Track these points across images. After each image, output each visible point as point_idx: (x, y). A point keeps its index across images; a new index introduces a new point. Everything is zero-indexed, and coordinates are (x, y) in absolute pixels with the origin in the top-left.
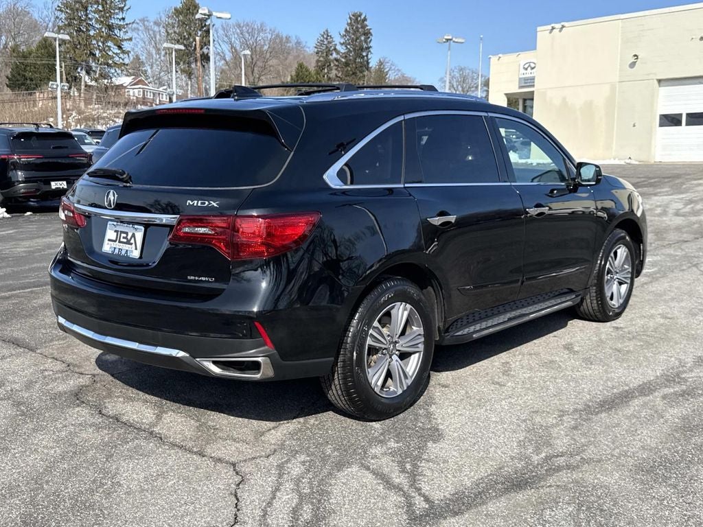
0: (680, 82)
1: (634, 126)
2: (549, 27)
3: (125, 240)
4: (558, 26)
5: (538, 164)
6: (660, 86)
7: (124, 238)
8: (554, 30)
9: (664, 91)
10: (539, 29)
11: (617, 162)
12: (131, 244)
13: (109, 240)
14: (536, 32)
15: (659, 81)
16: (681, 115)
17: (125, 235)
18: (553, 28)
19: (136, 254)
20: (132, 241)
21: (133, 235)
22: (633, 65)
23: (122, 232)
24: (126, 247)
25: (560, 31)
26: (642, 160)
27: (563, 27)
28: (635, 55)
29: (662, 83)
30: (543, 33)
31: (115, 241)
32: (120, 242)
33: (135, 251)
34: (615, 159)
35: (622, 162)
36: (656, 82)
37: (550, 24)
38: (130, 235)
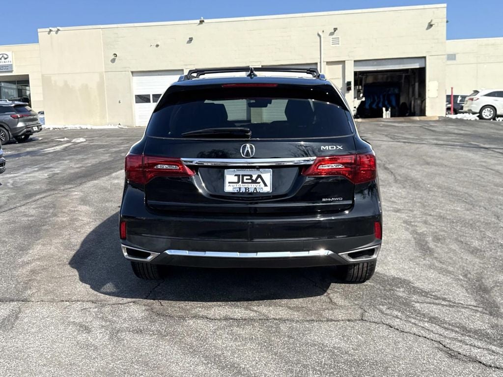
0: (147, 73)
1: (120, 102)
2: (48, 30)
3: (250, 181)
4: (54, 29)
5: (54, 129)
6: (133, 76)
7: (247, 179)
8: (52, 32)
9: (136, 79)
10: (39, 30)
11: (112, 127)
12: (259, 183)
13: (230, 183)
14: (37, 33)
15: (132, 72)
16: (149, 95)
17: (248, 177)
18: (51, 31)
19: (268, 189)
20: (259, 181)
21: (259, 177)
22: (113, 61)
23: (244, 175)
25: (56, 33)
26: (129, 125)
27: (58, 30)
28: (115, 54)
29: (134, 74)
30: (42, 33)
31: (238, 182)
32: (244, 183)
33: (265, 188)
34: (111, 125)
35: (116, 127)
36: (131, 73)
37: (56, 27)
38: (255, 176)
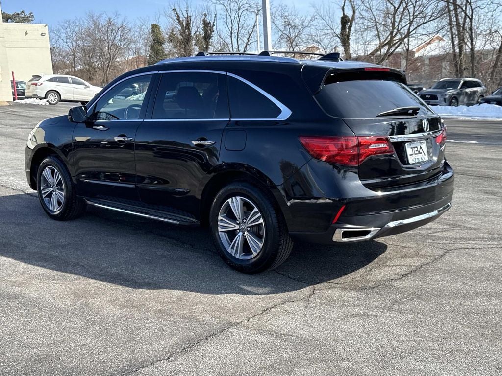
3: (417, 152)
7: (416, 151)
12: (421, 153)
13: (410, 155)
17: (416, 149)
19: (426, 158)
20: (421, 151)
21: (421, 148)
23: (414, 148)
24: (419, 156)
31: (413, 155)
32: (415, 154)
33: (425, 156)
38: (419, 148)
